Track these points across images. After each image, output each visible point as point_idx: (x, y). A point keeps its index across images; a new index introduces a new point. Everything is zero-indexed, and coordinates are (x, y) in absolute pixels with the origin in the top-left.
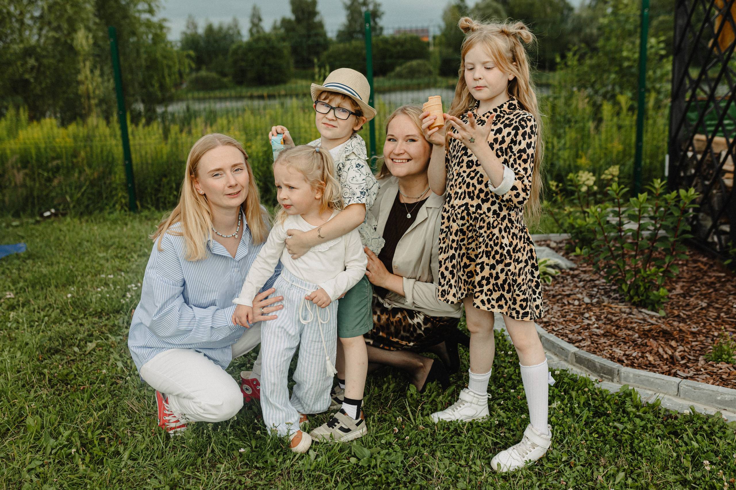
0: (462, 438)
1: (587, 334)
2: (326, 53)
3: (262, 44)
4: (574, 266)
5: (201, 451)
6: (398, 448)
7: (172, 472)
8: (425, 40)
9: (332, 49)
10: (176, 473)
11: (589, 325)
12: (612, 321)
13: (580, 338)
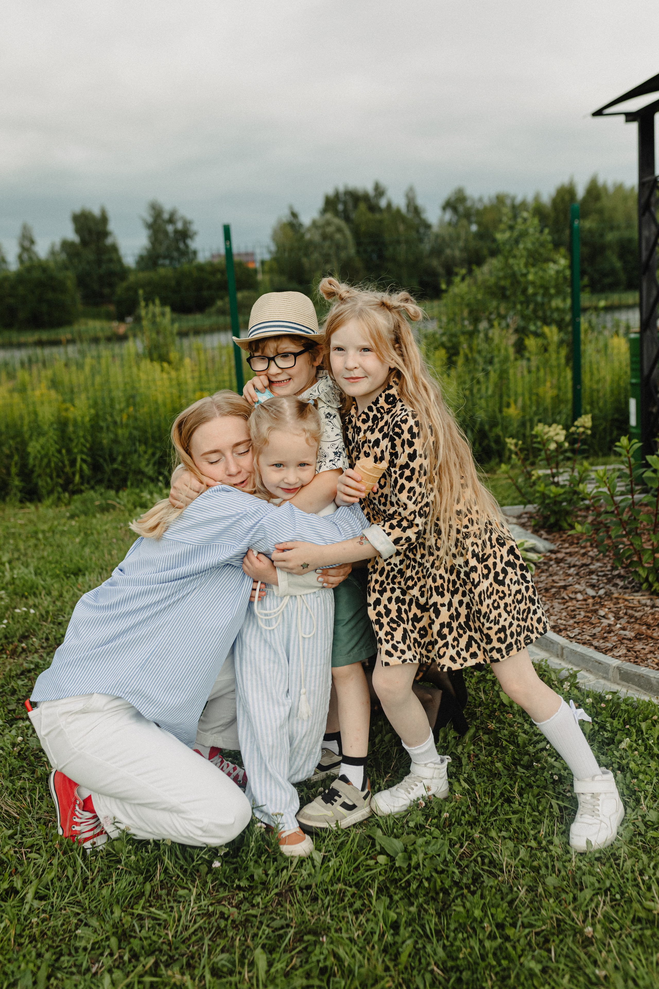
0: (516, 806)
1: (615, 638)
2: (124, 284)
3: (36, 274)
4: (553, 547)
5: (148, 871)
6: (437, 833)
7: (112, 913)
8: (251, 266)
9: (132, 278)
10: (117, 912)
11: (609, 625)
12: (637, 619)
13: (609, 645)
